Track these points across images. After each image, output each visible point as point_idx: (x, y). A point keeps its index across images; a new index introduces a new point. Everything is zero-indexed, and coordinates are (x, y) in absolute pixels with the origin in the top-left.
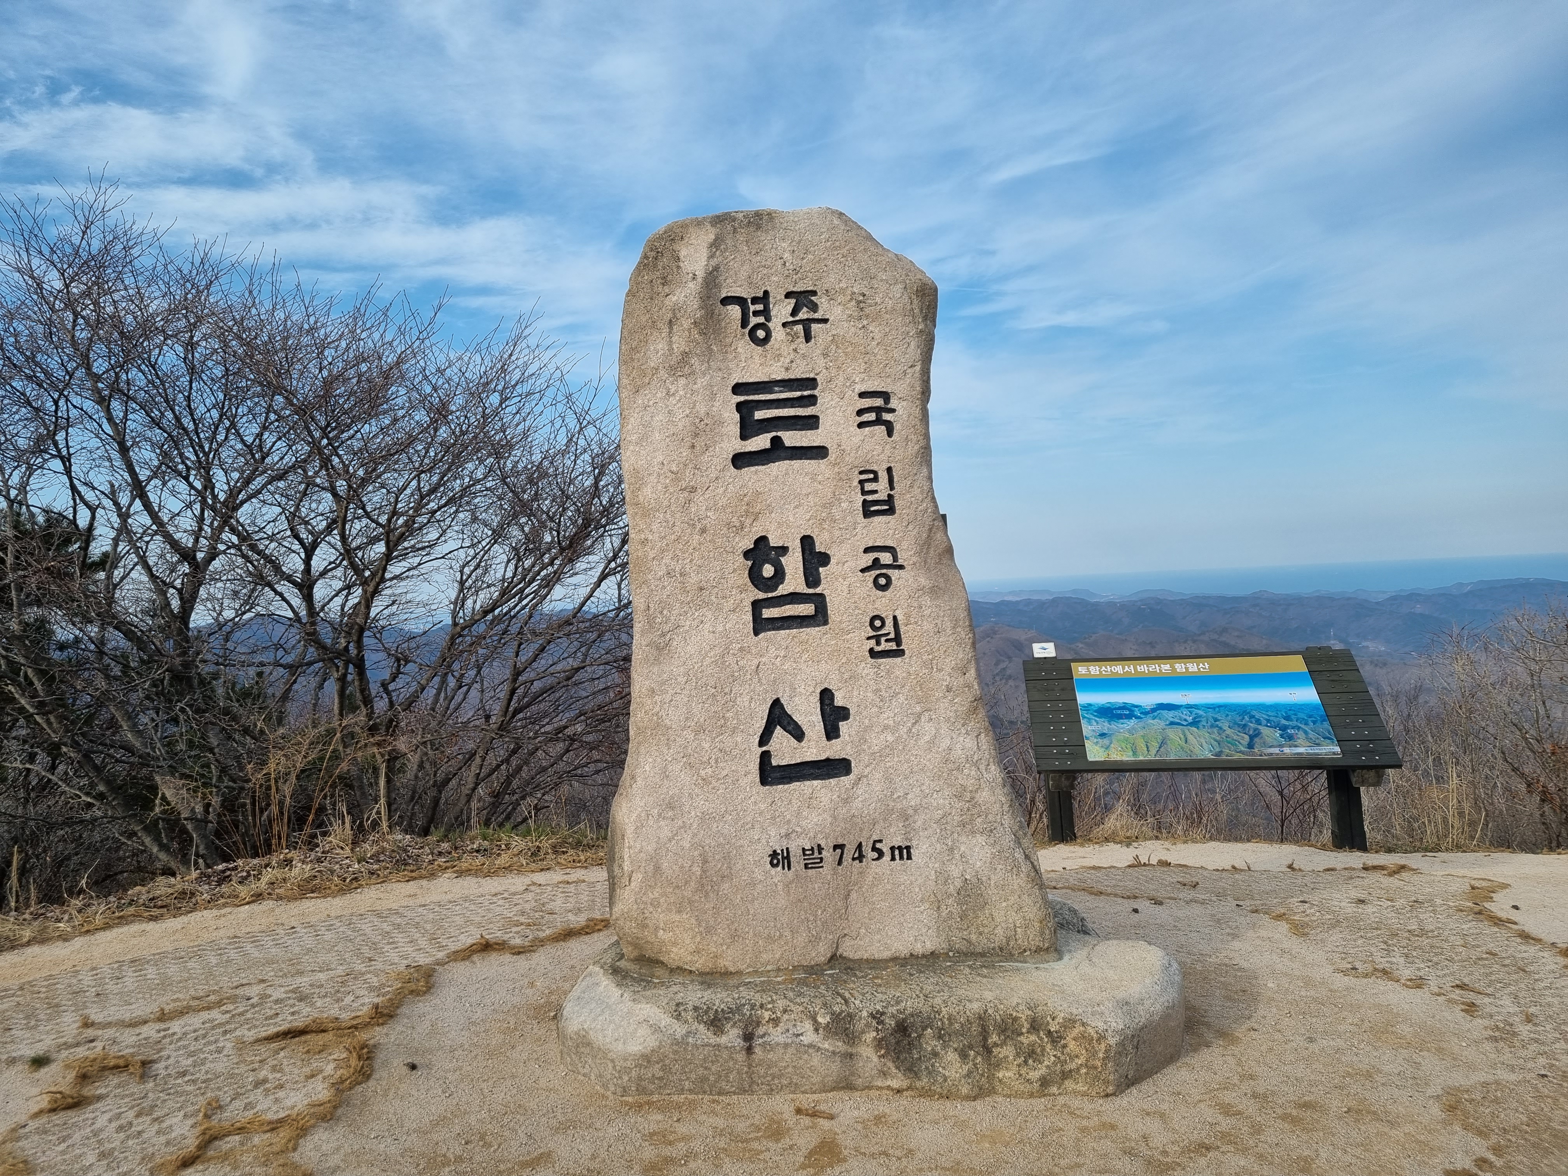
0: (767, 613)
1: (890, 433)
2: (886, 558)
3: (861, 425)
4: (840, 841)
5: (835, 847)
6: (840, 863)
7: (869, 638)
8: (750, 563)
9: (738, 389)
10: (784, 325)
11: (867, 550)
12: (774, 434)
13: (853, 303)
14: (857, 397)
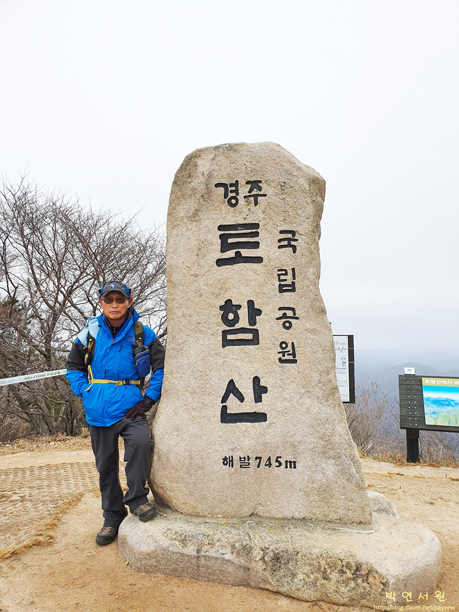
0: (230, 337)
1: (294, 252)
2: (289, 313)
3: (280, 247)
4: (259, 456)
5: (257, 458)
6: (258, 466)
7: (279, 353)
8: (222, 312)
9: (221, 228)
10: (245, 197)
11: (280, 309)
12: (237, 250)
13: (279, 187)
14: (279, 233)
